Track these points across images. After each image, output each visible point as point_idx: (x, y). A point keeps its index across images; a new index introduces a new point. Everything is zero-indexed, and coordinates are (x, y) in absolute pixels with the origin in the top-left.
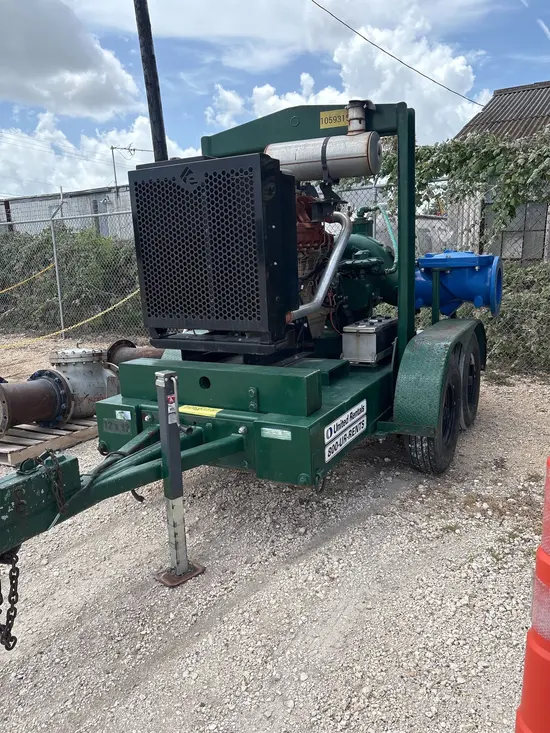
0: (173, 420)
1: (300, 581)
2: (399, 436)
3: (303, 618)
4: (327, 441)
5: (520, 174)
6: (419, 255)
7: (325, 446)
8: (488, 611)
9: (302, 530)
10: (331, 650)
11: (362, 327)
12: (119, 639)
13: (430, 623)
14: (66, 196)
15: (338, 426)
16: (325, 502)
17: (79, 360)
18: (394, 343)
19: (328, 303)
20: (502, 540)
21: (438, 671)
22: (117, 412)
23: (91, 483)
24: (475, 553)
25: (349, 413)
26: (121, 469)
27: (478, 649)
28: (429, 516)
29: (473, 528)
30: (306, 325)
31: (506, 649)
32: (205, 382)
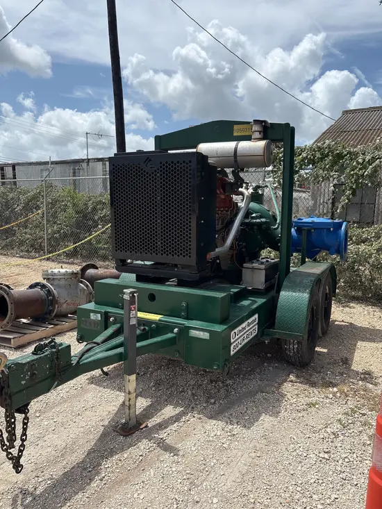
0: (133, 322)
1: (212, 435)
2: (278, 339)
3: (215, 461)
4: (232, 341)
5: (360, 169)
6: (294, 220)
7: (231, 344)
8: (338, 461)
9: (213, 401)
10: (233, 484)
11: (256, 265)
12: (90, 469)
13: (299, 468)
14: (53, 163)
15: (240, 331)
16: (228, 382)
17: (63, 277)
18: (277, 276)
19: (233, 247)
20: (346, 414)
21: (305, 500)
22: (92, 314)
23: (78, 362)
24: (329, 422)
25: (246, 323)
26: (96, 353)
27: (331, 486)
28: (297, 395)
29: (327, 405)
30: (218, 261)
31: (349, 487)
32: (152, 297)
